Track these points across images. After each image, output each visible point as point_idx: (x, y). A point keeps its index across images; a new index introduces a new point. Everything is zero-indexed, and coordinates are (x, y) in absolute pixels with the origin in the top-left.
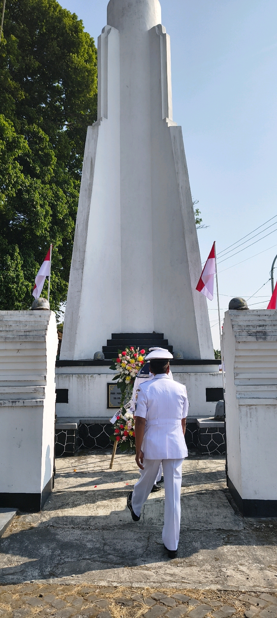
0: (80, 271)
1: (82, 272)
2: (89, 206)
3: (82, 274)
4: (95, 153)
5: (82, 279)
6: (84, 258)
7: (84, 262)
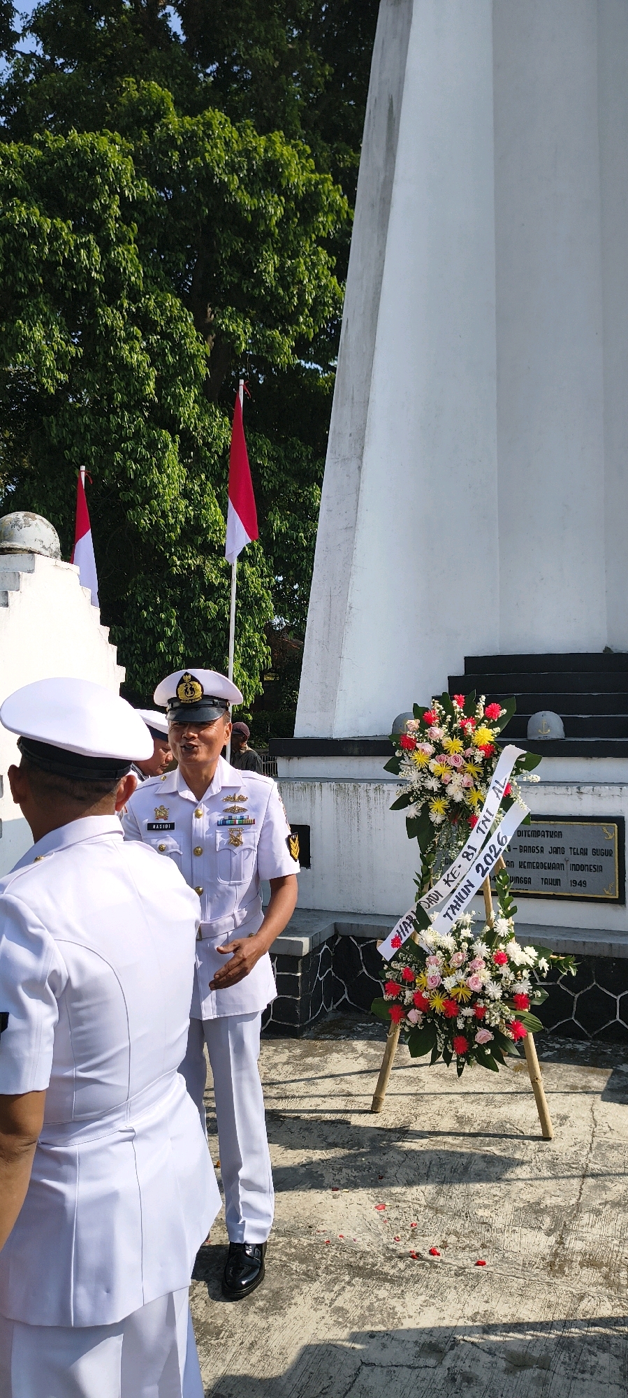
0: (354, 464)
1: (360, 468)
2: (382, 254)
3: (357, 471)
4: (401, 81)
5: (358, 489)
6: (365, 424)
7: (364, 437)
